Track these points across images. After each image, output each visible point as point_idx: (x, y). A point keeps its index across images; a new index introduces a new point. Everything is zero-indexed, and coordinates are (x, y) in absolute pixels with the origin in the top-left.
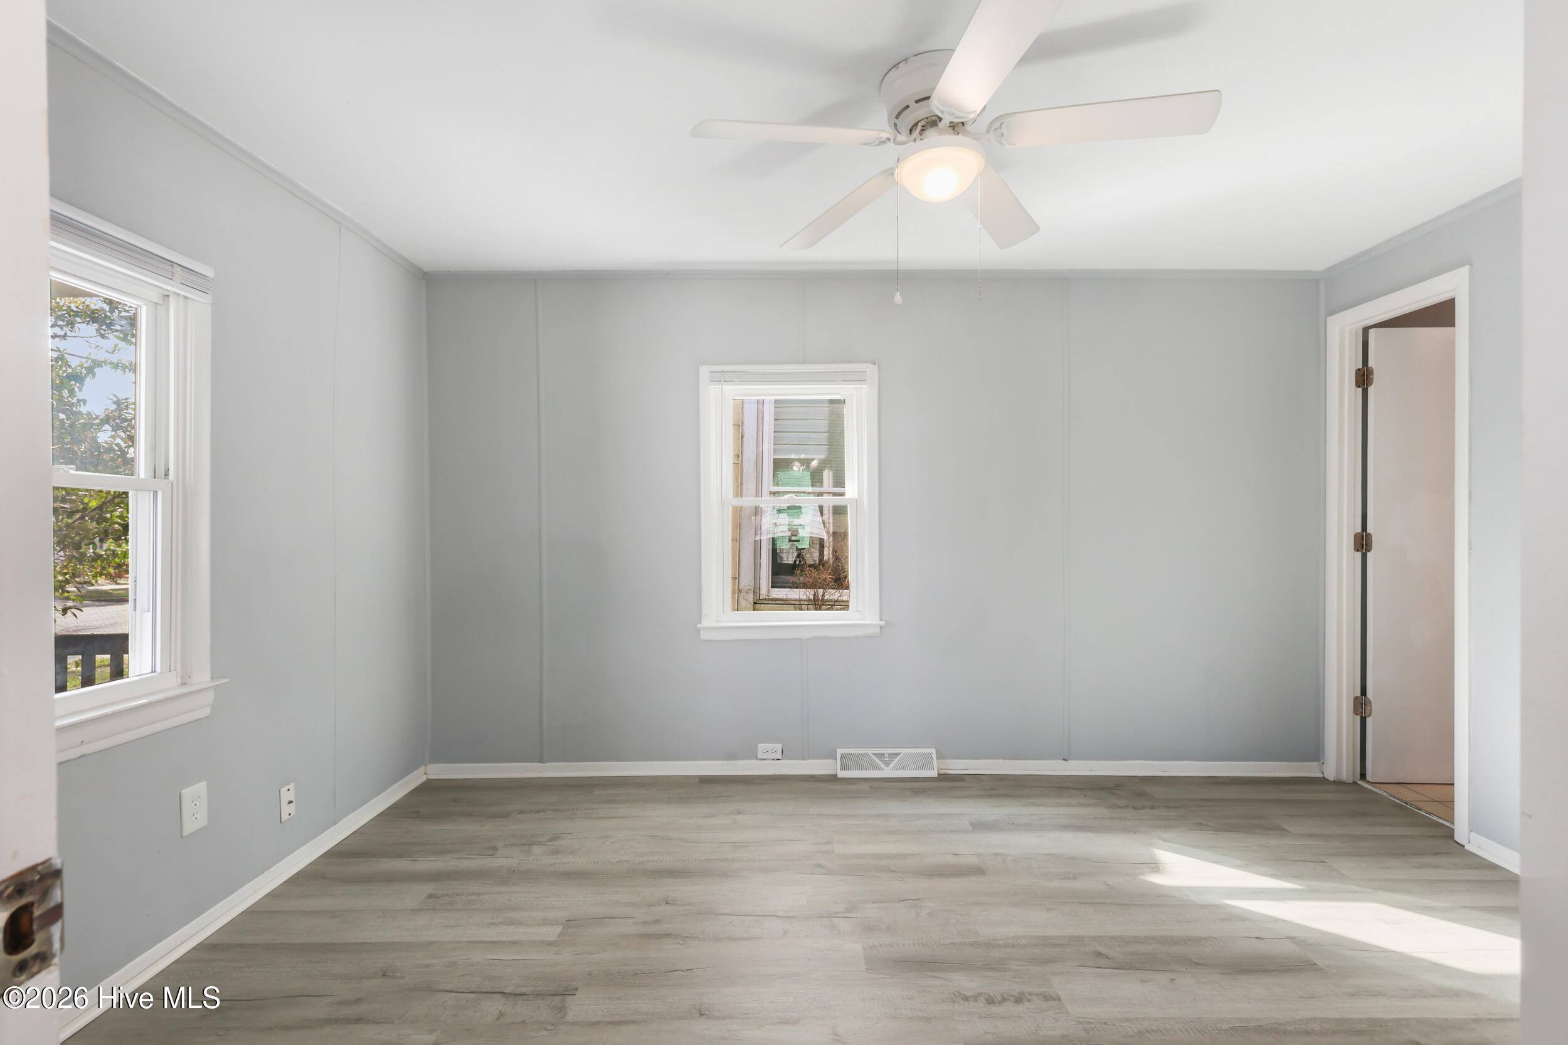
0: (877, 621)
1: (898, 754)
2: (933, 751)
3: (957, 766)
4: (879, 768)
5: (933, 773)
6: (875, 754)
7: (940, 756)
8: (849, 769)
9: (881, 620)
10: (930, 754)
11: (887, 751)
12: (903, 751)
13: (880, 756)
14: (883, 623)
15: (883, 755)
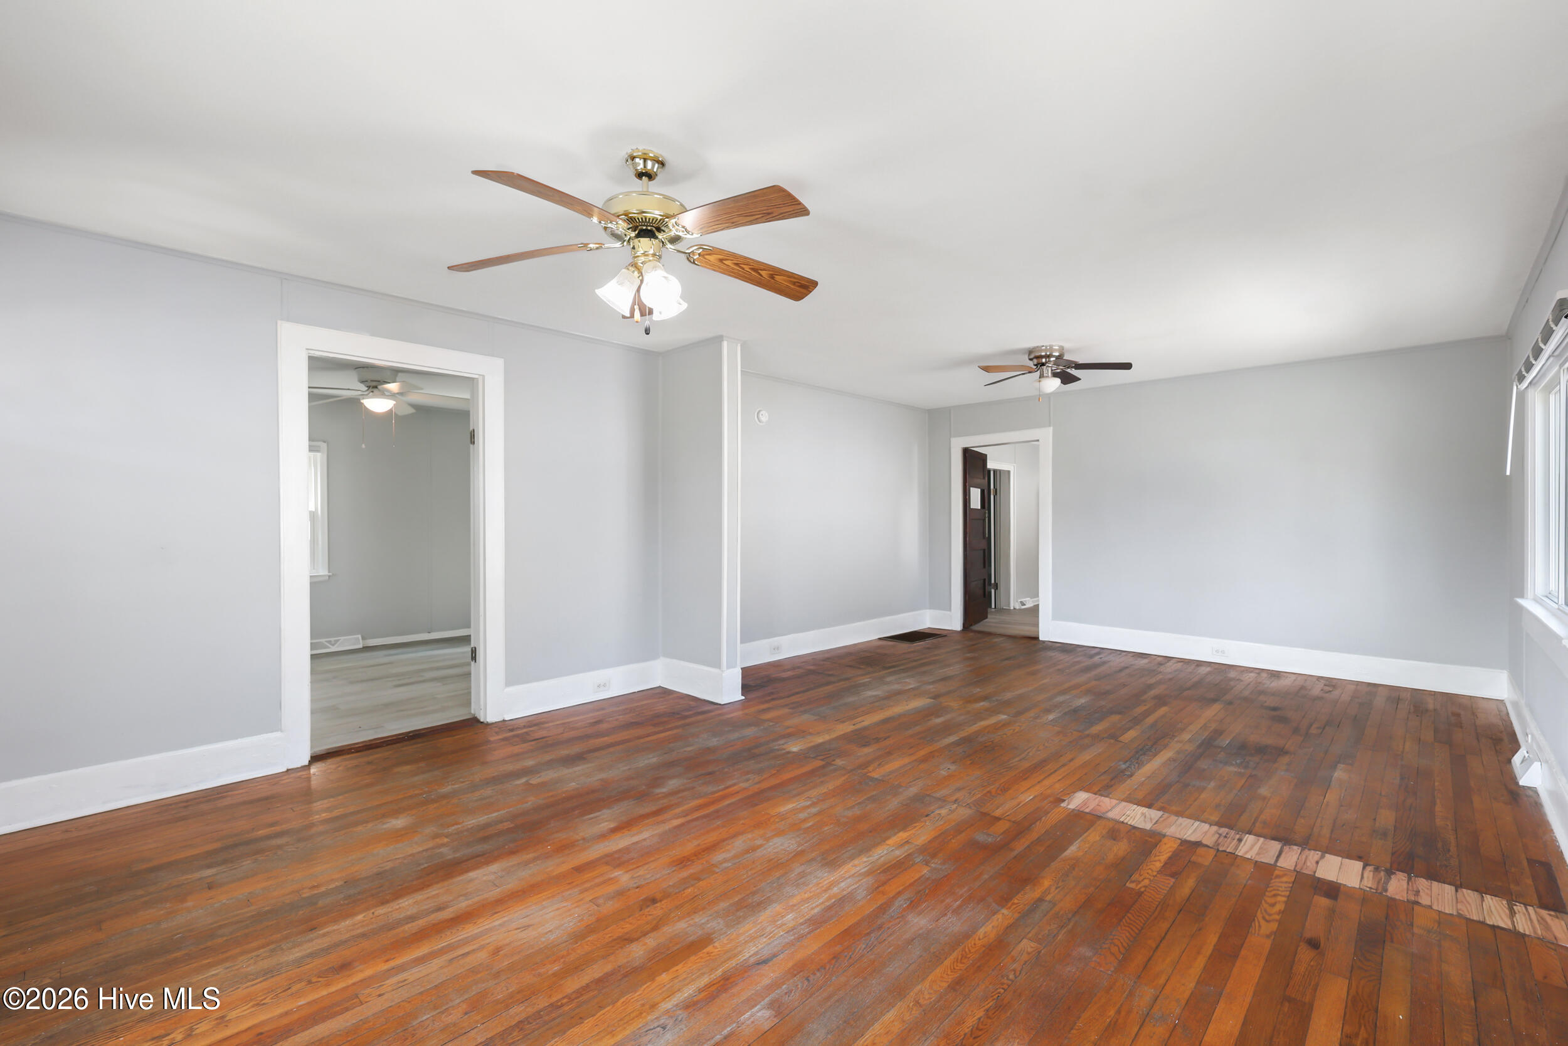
0: (325, 572)
1: (339, 640)
2: (360, 636)
3: (372, 642)
4: (329, 648)
5: (361, 646)
6: (326, 641)
7: (364, 638)
8: (317, 649)
9: (329, 572)
10: (358, 638)
11: (332, 639)
12: (342, 638)
13: (329, 642)
14: (331, 574)
15: (330, 641)
